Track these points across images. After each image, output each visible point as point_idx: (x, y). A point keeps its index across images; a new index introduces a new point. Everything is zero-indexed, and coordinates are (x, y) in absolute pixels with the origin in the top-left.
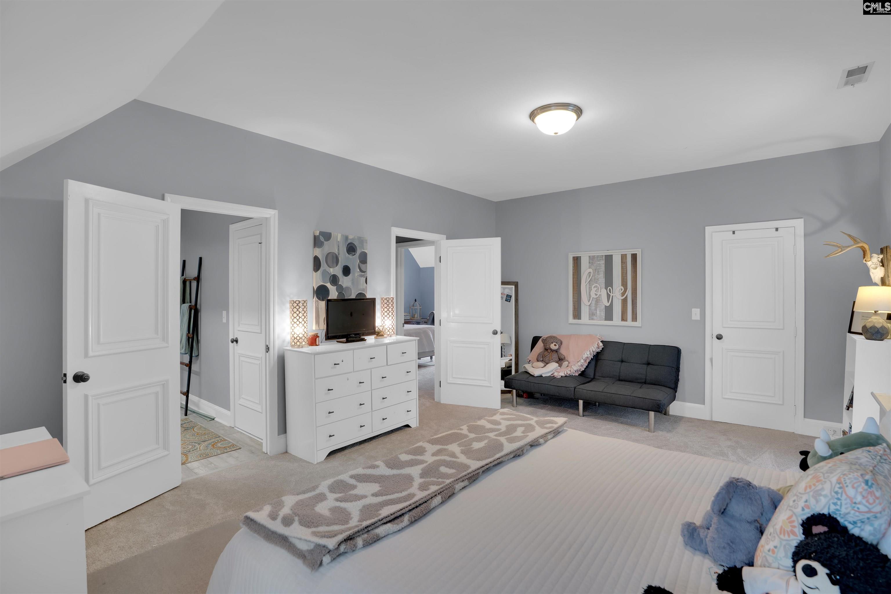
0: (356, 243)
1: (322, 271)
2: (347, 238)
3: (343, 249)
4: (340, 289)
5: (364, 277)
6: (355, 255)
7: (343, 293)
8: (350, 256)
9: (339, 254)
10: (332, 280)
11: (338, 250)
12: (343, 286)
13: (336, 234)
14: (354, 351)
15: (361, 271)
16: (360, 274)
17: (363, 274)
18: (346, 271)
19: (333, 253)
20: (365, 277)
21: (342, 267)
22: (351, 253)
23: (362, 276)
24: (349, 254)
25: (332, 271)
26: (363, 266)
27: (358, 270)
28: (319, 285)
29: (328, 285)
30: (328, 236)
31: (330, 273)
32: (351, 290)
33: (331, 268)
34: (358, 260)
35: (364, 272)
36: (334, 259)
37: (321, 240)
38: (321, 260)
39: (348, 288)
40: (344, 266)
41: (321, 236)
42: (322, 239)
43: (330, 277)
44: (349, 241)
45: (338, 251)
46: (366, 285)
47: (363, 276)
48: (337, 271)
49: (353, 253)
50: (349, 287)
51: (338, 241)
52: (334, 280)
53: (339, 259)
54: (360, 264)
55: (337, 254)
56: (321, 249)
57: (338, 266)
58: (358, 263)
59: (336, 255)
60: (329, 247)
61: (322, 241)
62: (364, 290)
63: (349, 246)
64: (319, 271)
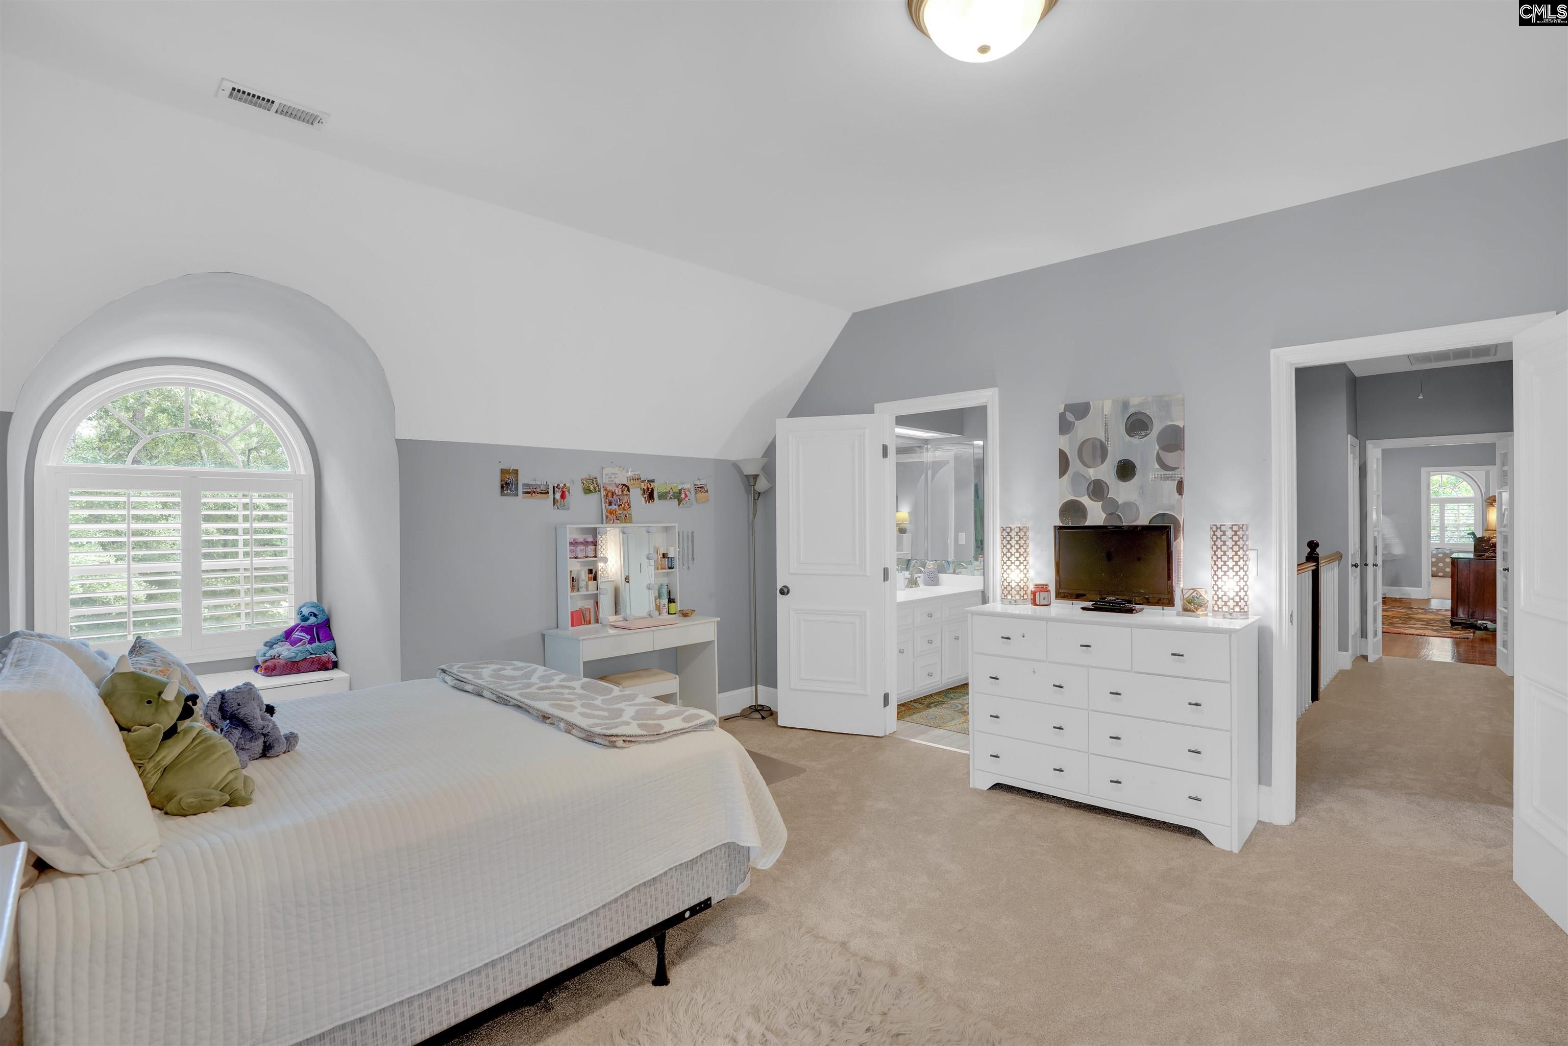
0: (1152, 411)
1: (1070, 476)
2: (1126, 405)
3: (1119, 428)
4: (1111, 506)
5: (1172, 480)
6: (1146, 435)
7: (1118, 515)
8: (1135, 441)
9: (1107, 439)
10: (1093, 490)
11: (1106, 431)
12: (1117, 502)
13: (1101, 402)
14: (1049, 623)
15: (1163, 466)
16: (1162, 473)
17: (1170, 473)
18: (1126, 470)
19: (1096, 439)
20: (1175, 480)
21: (1116, 463)
22: (1137, 434)
23: (1168, 478)
24: (1131, 436)
25: (1093, 473)
26: (1170, 458)
27: (1157, 466)
28: (1065, 501)
29: (1086, 500)
30: (1081, 410)
31: (1088, 477)
32: (1138, 510)
33: (1090, 468)
34: (1157, 446)
35: (1174, 469)
36: (1098, 451)
37: (1067, 418)
38: (1069, 457)
39: (1128, 505)
40: (1120, 462)
41: (1067, 413)
42: (1070, 417)
43: (1088, 485)
44: (1132, 410)
45: (1105, 434)
46: (1177, 496)
47: (1171, 477)
48: (1105, 472)
49: (1143, 433)
50: (1134, 501)
51: (1106, 415)
52: (1098, 490)
53: (1109, 448)
54: (1161, 452)
55: (1104, 441)
56: (1068, 435)
57: (1105, 463)
58: (1156, 452)
59: (1101, 442)
60: (1086, 429)
61: (1071, 420)
62: (1172, 507)
63: (1131, 420)
64: (1066, 476)
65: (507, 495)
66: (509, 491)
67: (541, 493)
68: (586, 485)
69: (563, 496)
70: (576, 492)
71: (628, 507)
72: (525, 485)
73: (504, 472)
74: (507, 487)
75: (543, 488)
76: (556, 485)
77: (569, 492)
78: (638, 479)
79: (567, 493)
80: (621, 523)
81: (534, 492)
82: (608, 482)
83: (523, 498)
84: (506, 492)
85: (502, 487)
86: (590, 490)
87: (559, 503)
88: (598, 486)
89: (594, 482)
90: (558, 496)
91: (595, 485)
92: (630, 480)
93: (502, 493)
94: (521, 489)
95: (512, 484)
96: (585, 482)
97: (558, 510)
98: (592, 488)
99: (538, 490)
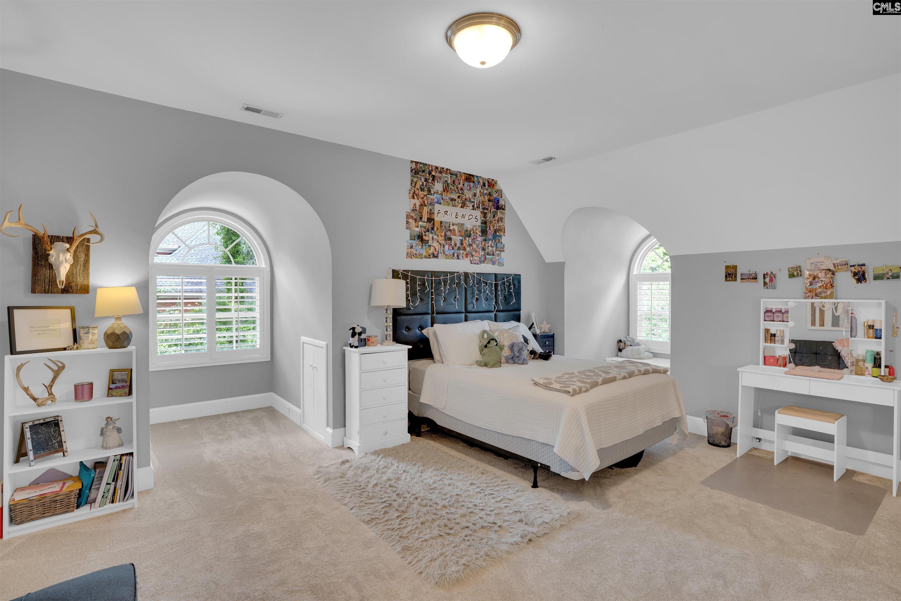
65: (729, 281)
66: (730, 279)
67: (753, 279)
68: (791, 272)
69: (771, 280)
70: (782, 277)
71: (830, 287)
72: (742, 274)
73: (727, 267)
74: (729, 276)
75: (754, 275)
76: (766, 273)
77: (775, 277)
78: (845, 265)
79: (773, 278)
80: (820, 299)
81: (748, 278)
82: (814, 269)
83: (741, 282)
84: (728, 279)
85: (726, 276)
86: (793, 276)
87: (769, 285)
88: (801, 272)
89: (798, 270)
90: (767, 280)
91: (799, 272)
92: (838, 266)
93: (726, 280)
94: (739, 277)
95: (733, 274)
96: (790, 270)
97: (767, 289)
98: (796, 273)
99: (751, 277)
